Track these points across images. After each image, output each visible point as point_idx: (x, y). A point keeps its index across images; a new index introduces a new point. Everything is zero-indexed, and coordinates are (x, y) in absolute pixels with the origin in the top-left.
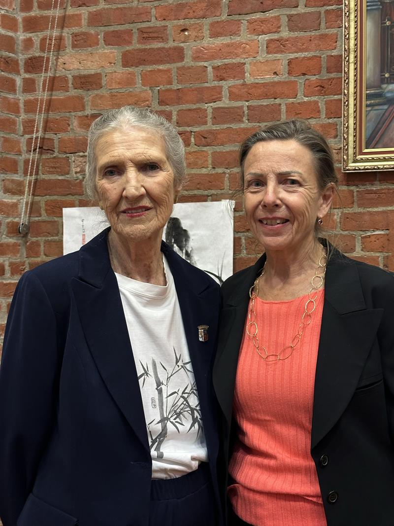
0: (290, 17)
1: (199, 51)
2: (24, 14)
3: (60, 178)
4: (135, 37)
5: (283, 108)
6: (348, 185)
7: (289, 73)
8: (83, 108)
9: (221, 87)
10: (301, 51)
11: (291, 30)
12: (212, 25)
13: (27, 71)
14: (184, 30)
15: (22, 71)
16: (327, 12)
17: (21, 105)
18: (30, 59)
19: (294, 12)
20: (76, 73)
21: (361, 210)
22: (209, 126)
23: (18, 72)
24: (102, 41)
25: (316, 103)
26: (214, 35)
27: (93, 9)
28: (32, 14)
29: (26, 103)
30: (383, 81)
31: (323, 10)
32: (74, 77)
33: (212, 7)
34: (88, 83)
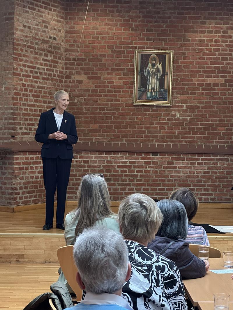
0: (123, 73)
1: (104, 78)
2: (65, 66)
3: (72, 102)
4: (91, 73)
5: (122, 91)
6: (134, 107)
7: (123, 84)
8: (78, 87)
9: (109, 85)
10: (125, 80)
11: (123, 75)
12: (108, 73)
13: (65, 78)
14: (101, 73)
15: (64, 78)
16: (131, 73)
17: (64, 86)
18: (66, 76)
19: (124, 72)
20: (77, 80)
21: (136, 112)
22: (106, 93)
23: (63, 79)
24: (83, 73)
25: (128, 90)
26: (108, 75)
27: (82, 66)
28: (67, 66)
29: (65, 85)
30: (141, 88)
31: (130, 72)
32: (76, 81)
33: (107, 69)
34: (80, 82)
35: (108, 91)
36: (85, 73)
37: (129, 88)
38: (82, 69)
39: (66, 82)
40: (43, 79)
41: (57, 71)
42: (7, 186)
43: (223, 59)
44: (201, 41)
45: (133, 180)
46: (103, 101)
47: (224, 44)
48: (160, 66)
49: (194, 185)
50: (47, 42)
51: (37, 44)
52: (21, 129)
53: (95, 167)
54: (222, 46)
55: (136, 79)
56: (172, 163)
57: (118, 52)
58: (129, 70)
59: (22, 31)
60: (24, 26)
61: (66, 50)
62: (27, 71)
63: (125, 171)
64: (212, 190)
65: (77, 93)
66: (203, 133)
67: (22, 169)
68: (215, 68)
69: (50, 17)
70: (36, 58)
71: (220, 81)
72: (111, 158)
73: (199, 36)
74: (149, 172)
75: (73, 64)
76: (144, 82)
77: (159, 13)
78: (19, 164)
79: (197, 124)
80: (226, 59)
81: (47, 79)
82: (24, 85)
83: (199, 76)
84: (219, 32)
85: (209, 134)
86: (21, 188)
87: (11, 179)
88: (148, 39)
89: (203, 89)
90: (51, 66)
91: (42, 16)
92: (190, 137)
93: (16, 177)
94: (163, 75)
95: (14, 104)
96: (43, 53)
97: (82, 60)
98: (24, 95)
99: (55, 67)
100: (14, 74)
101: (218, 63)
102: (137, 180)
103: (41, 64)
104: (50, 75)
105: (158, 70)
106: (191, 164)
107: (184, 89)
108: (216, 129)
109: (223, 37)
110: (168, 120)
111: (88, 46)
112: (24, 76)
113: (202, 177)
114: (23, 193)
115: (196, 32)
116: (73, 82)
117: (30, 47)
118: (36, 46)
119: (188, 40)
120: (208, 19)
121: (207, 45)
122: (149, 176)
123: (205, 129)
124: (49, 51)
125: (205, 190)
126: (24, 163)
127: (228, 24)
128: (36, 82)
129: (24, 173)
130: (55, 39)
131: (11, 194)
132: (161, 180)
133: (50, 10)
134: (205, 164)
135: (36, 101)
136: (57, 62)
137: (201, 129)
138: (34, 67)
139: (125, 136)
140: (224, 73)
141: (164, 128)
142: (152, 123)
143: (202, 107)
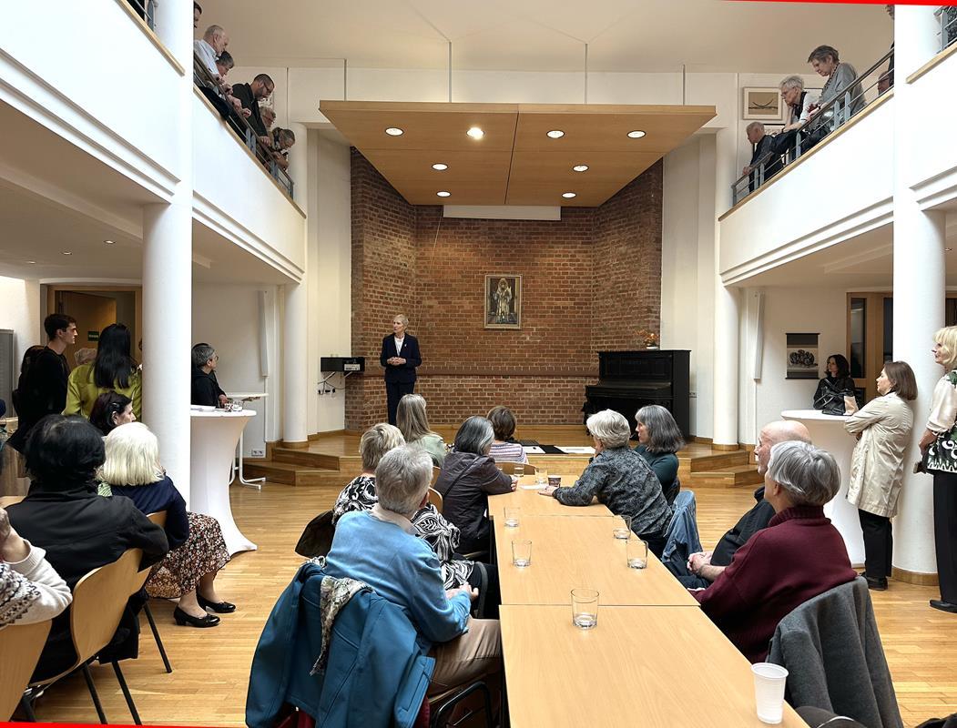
1: (455, 302)
2: (416, 291)
4: (441, 298)
5: (472, 315)
6: (484, 331)
7: (473, 308)
8: (430, 312)
9: (459, 310)
10: (476, 304)
11: (474, 300)
12: (458, 297)
14: (452, 298)
16: (481, 297)
18: (417, 301)
19: (474, 296)
21: (487, 336)
22: (457, 317)
24: (434, 298)
25: (478, 314)
26: (458, 299)
27: (432, 292)
28: (418, 291)
32: (428, 306)
33: (458, 294)
34: (430, 307)
35: (459, 315)
36: (436, 298)
37: (480, 312)
38: (432, 294)
39: (417, 307)
40: (393, 304)
41: (407, 297)
42: (358, 410)
43: (571, 282)
44: (549, 264)
45: (484, 403)
46: (454, 325)
47: (572, 268)
48: (510, 290)
49: (546, 407)
50: (398, 268)
51: (387, 270)
52: (371, 354)
53: (447, 390)
54: (570, 269)
55: (486, 303)
56: (523, 386)
57: (468, 277)
58: (478, 294)
59: (372, 258)
60: (374, 253)
61: (417, 276)
62: (376, 297)
63: (477, 394)
64: (563, 412)
65: (428, 317)
66: (554, 356)
67: (372, 393)
68: (564, 291)
69: (400, 244)
70: (386, 284)
71: (569, 303)
72: (462, 381)
73: (547, 260)
74: (500, 394)
75: (424, 289)
76: (494, 306)
77: (507, 238)
78: (370, 388)
79: (548, 347)
80: (574, 282)
81: (399, 305)
82: (374, 311)
83: (549, 299)
84: (568, 256)
85: (559, 356)
86: (372, 412)
87: (361, 403)
88: (498, 264)
89: (552, 312)
90: (401, 291)
91: (391, 243)
92: (540, 360)
93: (366, 401)
94: (513, 299)
95: (364, 330)
96: (394, 279)
97: (433, 285)
98: (374, 320)
99: (406, 292)
100: (364, 300)
101: (567, 286)
102: (489, 403)
103: (392, 290)
104: (401, 301)
105: (507, 294)
106: (542, 386)
107: (534, 312)
108: (566, 351)
109: (570, 260)
110: (518, 343)
111: (439, 272)
112: (374, 301)
113: (553, 399)
114: (374, 417)
115: (545, 256)
116: (424, 307)
117: (379, 274)
118: (386, 273)
119: (537, 264)
120: (556, 243)
121: (556, 269)
122: (500, 399)
123: (555, 351)
124: (399, 278)
125: (556, 412)
126: (375, 388)
127: (576, 247)
128: (386, 307)
129: (375, 397)
130: (405, 265)
131: (362, 418)
132: (512, 403)
133: (400, 237)
134: (556, 386)
135: (386, 326)
136: (408, 288)
137: (551, 351)
138: (384, 293)
139: (476, 360)
140: (573, 296)
141: (514, 351)
142: (503, 347)
143: (552, 330)
